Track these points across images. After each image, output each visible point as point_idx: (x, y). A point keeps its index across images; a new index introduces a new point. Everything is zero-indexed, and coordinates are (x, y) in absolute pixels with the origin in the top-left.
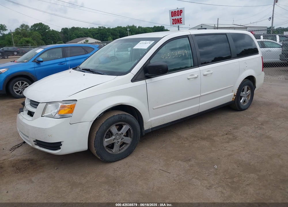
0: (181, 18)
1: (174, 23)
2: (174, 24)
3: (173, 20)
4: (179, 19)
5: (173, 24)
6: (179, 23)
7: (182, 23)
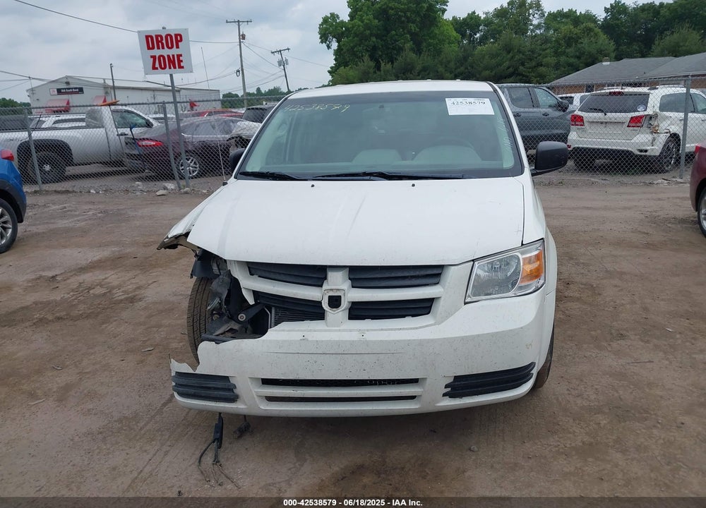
0: (181, 55)
1: (157, 65)
2: (157, 69)
3: (154, 57)
4: (173, 56)
5: (154, 68)
6: (175, 68)
7: (183, 67)
